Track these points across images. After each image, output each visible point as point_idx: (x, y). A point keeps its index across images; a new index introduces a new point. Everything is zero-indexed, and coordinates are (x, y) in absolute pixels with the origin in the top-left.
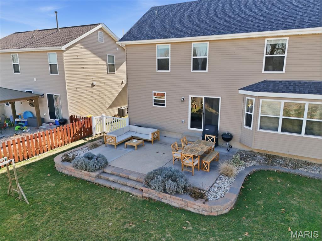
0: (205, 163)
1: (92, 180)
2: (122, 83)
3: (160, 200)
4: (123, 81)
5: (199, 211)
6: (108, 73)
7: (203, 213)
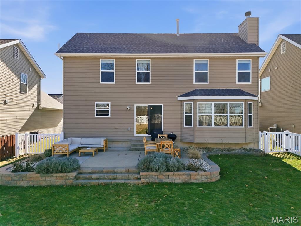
0: (176, 151)
1: (68, 183)
2: (33, 106)
3: (162, 182)
4: (34, 103)
5: (202, 180)
6: (20, 93)
7: (206, 181)
